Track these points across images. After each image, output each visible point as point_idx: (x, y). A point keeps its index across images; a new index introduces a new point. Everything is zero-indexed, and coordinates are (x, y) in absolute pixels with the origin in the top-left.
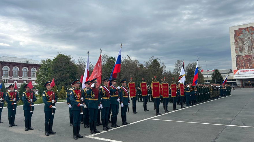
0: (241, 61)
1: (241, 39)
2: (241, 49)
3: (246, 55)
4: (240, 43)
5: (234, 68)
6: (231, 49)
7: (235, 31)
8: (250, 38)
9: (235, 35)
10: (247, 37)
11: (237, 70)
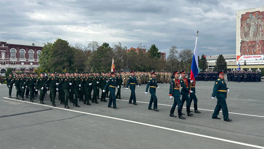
0: (245, 47)
1: (247, 24)
2: (246, 34)
3: (251, 40)
4: (246, 28)
5: (238, 53)
6: (237, 34)
7: (242, 15)
8: (257, 23)
9: (242, 20)
10: (253, 22)
11: (240, 56)
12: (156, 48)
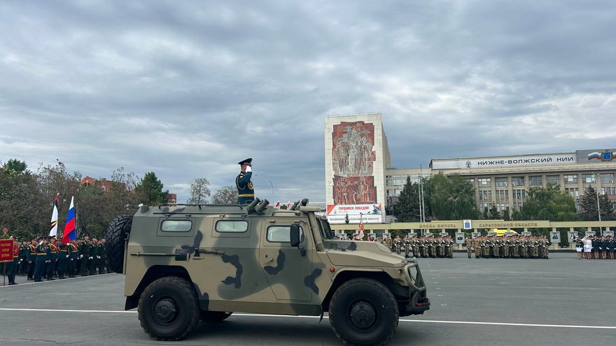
0: (342, 188)
1: (344, 144)
2: (342, 164)
3: (351, 176)
4: (342, 151)
5: (330, 201)
6: (326, 162)
7: (335, 126)
8: (359, 144)
9: (334, 135)
10: (354, 142)
11: (334, 206)
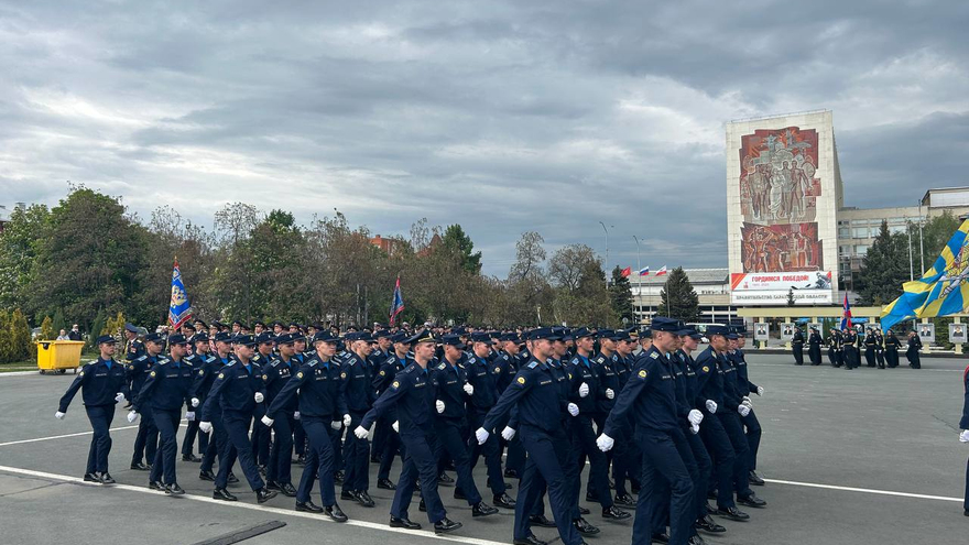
0: (758, 244)
1: (761, 169)
3: (775, 223)
4: (757, 180)
5: (735, 265)
6: (729, 201)
7: (745, 139)
8: (790, 167)
9: (743, 153)
10: (780, 163)
11: (743, 276)
12: (465, 236)
